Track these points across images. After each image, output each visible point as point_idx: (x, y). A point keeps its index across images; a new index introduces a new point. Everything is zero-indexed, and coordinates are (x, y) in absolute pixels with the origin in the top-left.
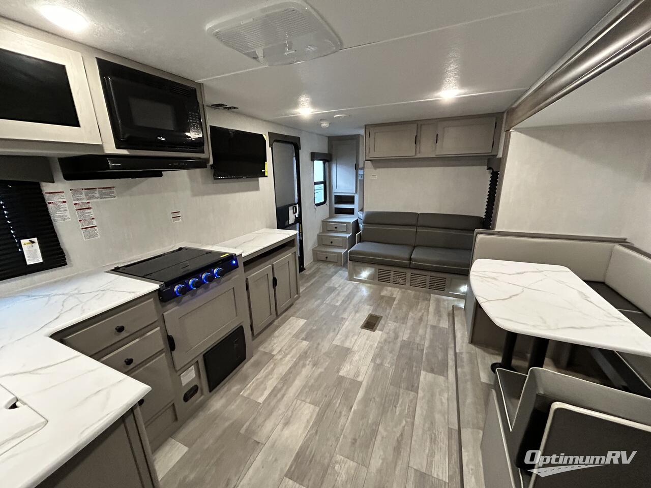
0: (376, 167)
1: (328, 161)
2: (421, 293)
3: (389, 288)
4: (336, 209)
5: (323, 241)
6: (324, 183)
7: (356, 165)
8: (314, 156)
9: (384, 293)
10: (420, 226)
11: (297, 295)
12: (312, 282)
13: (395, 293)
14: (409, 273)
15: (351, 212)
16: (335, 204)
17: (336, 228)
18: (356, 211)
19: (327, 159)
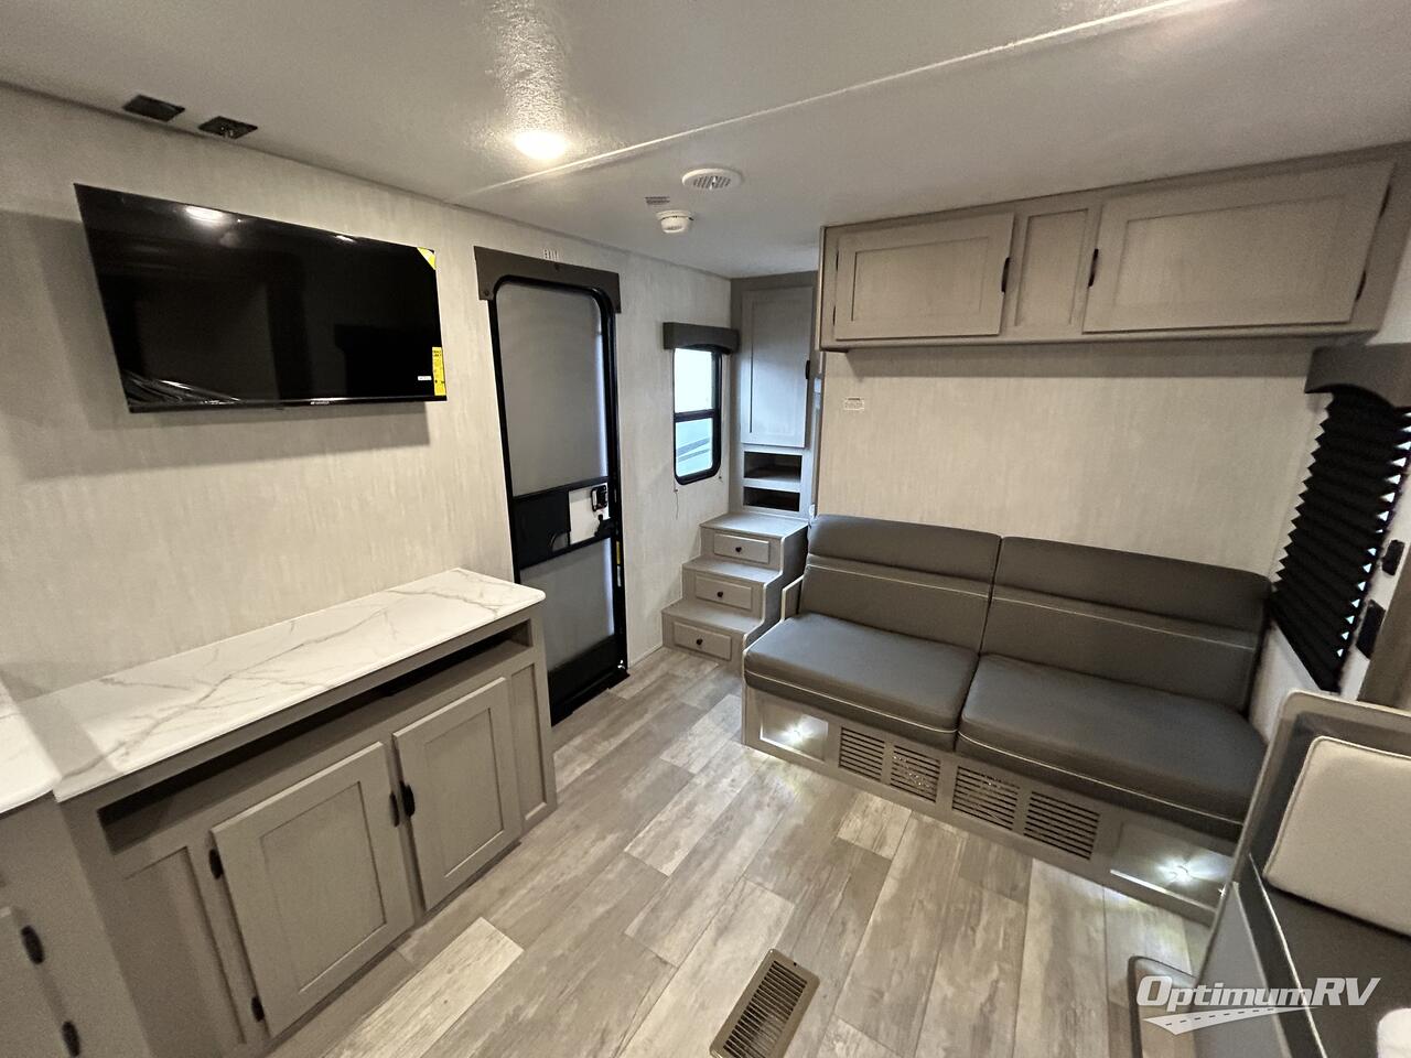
0: (861, 374)
1: (727, 352)
2: (995, 848)
3: (877, 802)
4: (748, 490)
5: (700, 588)
6: (715, 414)
7: (808, 363)
8: (674, 336)
9: (853, 828)
10: (1005, 585)
11: (543, 805)
12: (625, 735)
13: (894, 832)
14: (949, 766)
15: (790, 502)
16: (745, 477)
17: (738, 550)
18: (805, 502)
19: (725, 345)
